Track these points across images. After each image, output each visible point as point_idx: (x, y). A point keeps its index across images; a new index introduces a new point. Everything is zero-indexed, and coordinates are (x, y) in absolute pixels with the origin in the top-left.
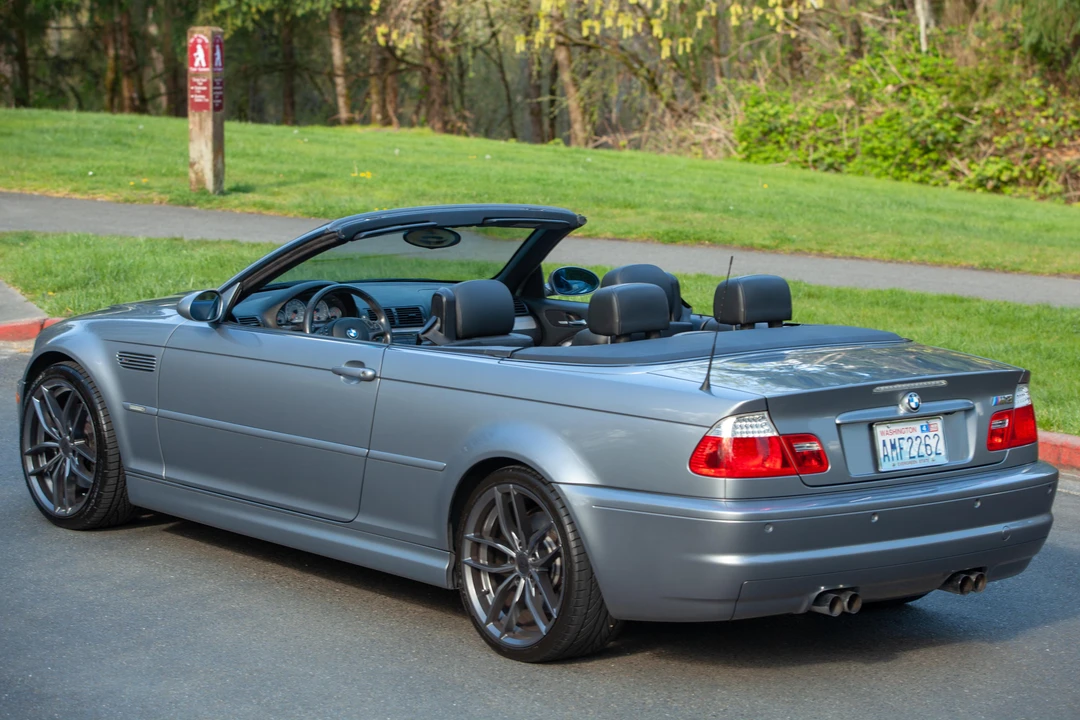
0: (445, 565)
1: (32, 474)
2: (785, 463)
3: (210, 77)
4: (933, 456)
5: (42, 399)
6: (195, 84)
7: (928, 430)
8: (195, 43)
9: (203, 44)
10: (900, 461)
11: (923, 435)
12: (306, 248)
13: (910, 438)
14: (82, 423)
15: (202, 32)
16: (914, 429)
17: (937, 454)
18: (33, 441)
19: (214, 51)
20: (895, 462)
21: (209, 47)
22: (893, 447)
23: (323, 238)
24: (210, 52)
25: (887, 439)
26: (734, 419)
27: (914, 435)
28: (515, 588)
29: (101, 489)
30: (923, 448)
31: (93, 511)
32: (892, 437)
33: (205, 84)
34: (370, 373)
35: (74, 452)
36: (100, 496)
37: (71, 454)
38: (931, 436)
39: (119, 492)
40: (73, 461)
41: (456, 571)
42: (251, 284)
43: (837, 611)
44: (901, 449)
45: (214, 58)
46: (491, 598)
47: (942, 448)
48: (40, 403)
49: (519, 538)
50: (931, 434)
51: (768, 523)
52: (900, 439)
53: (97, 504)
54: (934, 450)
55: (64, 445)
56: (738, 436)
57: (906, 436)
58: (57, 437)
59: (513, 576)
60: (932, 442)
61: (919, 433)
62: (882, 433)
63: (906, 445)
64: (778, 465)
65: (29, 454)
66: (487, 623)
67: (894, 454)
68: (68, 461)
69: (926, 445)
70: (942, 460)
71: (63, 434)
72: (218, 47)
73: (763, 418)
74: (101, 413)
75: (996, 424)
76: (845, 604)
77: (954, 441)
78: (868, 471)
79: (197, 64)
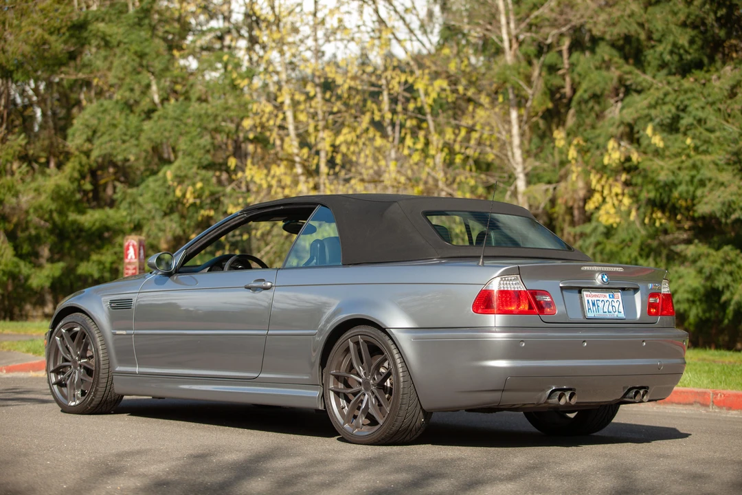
0: (316, 393)
1: (55, 384)
2: (531, 307)
3: (137, 265)
4: (617, 313)
5: (61, 337)
6: (128, 269)
7: (613, 297)
8: (129, 246)
9: (133, 246)
10: (598, 313)
11: (610, 300)
12: (227, 225)
13: (603, 301)
14: (85, 350)
15: (132, 239)
16: (605, 296)
17: (619, 312)
18: (55, 362)
19: (140, 250)
20: (595, 313)
21: (137, 247)
22: (594, 304)
23: (237, 218)
24: (137, 250)
25: (590, 299)
26: (499, 279)
27: (605, 299)
28: (362, 401)
29: (97, 386)
30: (610, 307)
31: (92, 400)
32: (593, 299)
33: (135, 269)
34: (269, 284)
35: (80, 366)
36: (96, 390)
37: (79, 368)
39: (108, 388)
40: (80, 372)
41: (324, 397)
42: (192, 251)
43: (563, 402)
44: (598, 306)
45: (139, 254)
46: (346, 410)
47: (621, 309)
48: (60, 340)
49: (364, 370)
50: (615, 300)
51: (522, 341)
52: (597, 301)
53: (94, 396)
54: (617, 309)
55: (75, 362)
56: (502, 289)
57: (601, 299)
58: (69, 358)
59: (360, 394)
60: (616, 305)
61: (608, 298)
62: (587, 296)
63: (601, 305)
64: (527, 308)
65: (52, 372)
66: (344, 424)
67: (594, 309)
68: (77, 372)
69: (613, 306)
70: (622, 315)
71: (74, 357)
72: (142, 248)
73: (517, 279)
74: (98, 339)
75: (652, 300)
76: (568, 398)
77: (628, 306)
78: (580, 317)
79: (129, 257)
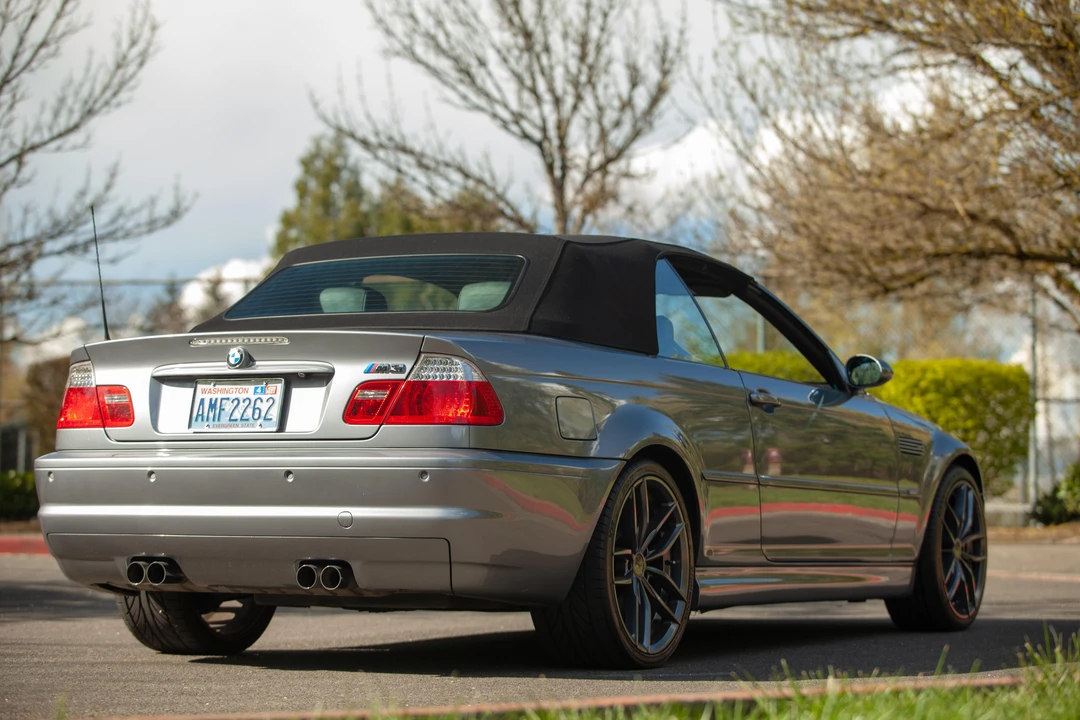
4: (261, 421)
7: (263, 392)
10: (216, 422)
11: (254, 398)
13: (237, 399)
16: (245, 390)
17: (265, 419)
20: (211, 422)
22: (212, 406)
26: (71, 369)
27: (243, 397)
30: (250, 411)
32: (214, 397)
38: (265, 401)
44: (222, 410)
47: (274, 413)
50: (265, 397)
52: (222, 399)
54: (263, 414)
56: (72, 386)
57: (233, 396)
60: (264, 405)
61: (250, 395)
62: (202, 392)
63: (228, 407)
67: (211, 415)
69: (254, 409)
70: (271, 426)
75: (368, 394)
76: (146, 575)
78: (180, 432)
